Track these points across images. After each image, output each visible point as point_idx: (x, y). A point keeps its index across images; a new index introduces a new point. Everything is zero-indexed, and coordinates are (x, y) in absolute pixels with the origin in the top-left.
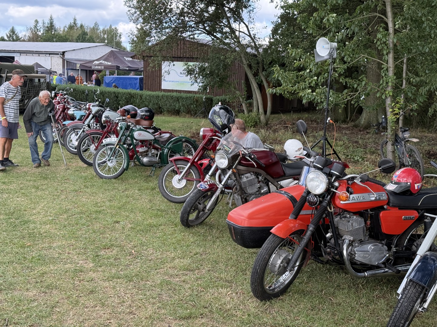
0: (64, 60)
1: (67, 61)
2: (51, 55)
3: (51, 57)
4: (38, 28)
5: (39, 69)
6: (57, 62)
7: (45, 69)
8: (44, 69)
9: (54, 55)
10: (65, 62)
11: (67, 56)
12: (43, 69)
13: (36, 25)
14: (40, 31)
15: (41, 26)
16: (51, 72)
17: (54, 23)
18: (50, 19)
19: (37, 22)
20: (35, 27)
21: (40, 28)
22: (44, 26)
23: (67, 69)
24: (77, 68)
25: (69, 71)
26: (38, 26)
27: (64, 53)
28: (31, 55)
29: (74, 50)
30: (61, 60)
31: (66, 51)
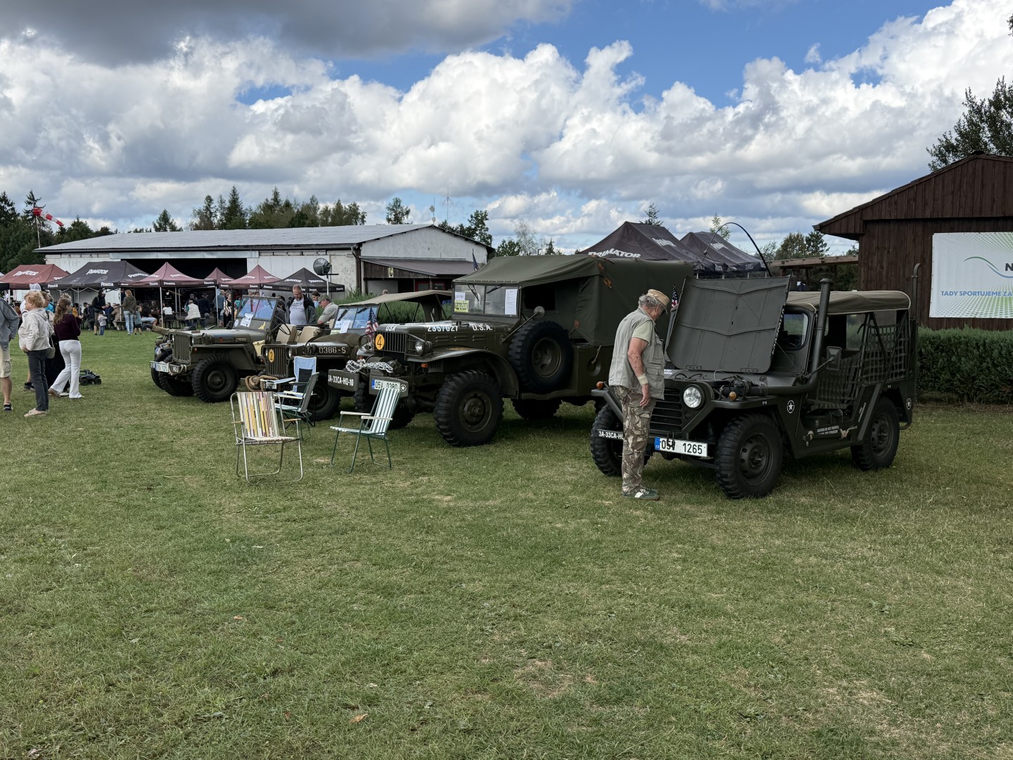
0: (359, 261)
1: (364, 262)
2: (329, 253)
3: (330, 256)
4: (212, 211)
5: (311, 281)
6: (344, 266)
7: (322, 281)
8: (319, 281)
9: (337, 253)
10: (362, 263)
11: (366, 252)
12: (317, 281)
13: (209, 205)
14: (216, 216)
15: (217, 207)
16: (335, 288)
17: (239, 200)
18: (232, 193)
19: (209, 199)
20: (208, 208)
21: (215, 210)
22: (222, 208)
23: (366, 279)
24: (390, 277)
25: (370, 284)
26: (212, 206)
27: (360, 244)
28: (284, 253)
29: (378, 239)
30: (353, 261)
31: (365, 242)
